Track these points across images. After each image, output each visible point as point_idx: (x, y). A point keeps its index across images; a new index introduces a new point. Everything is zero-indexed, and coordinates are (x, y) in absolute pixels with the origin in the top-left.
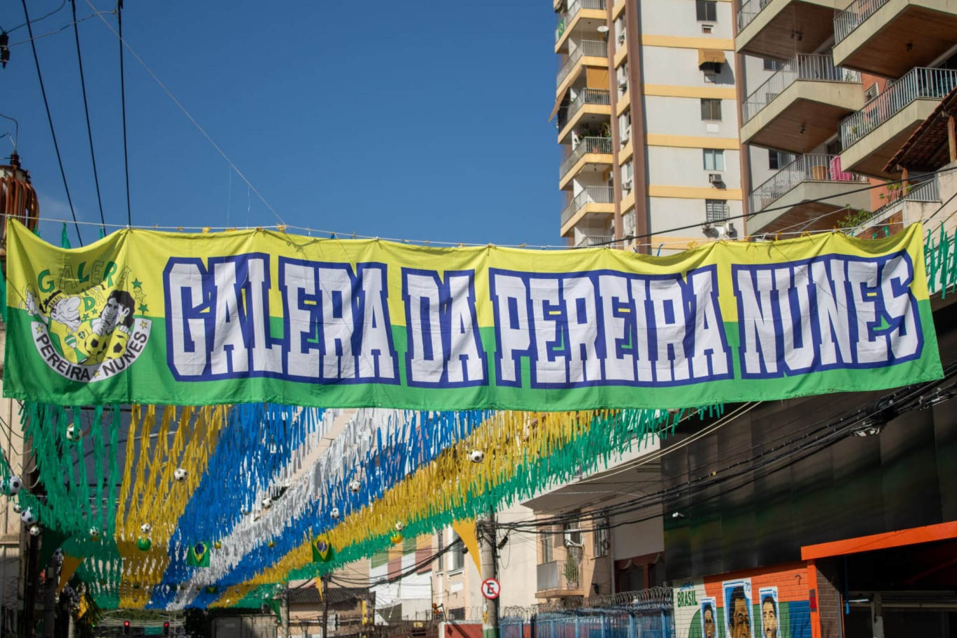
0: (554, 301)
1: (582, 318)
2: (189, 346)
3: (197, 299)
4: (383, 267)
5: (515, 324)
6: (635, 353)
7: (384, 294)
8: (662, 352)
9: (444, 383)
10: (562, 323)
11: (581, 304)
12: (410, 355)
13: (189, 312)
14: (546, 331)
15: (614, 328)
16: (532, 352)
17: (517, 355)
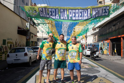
0: (75, 12)
1: (77, 14)
2: (41, 14)
3: (42, 11)
4: (58, 9)
5: (71, 14)
6: (82, 17)
7: (58, 11)
8: (85, 16)
9: (64, 19)
10: (75, 14)
11: (77, 12)
12: (60, 17)
13: (41, 11)
14: (74, 15)
15: (80, 14)
16: (72, 17)
17: (71, 17)
